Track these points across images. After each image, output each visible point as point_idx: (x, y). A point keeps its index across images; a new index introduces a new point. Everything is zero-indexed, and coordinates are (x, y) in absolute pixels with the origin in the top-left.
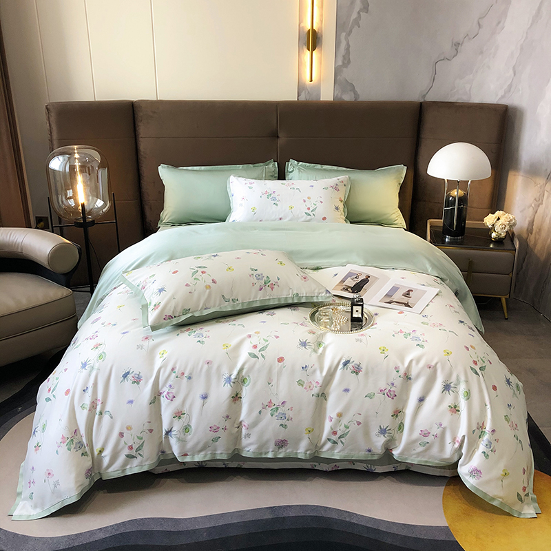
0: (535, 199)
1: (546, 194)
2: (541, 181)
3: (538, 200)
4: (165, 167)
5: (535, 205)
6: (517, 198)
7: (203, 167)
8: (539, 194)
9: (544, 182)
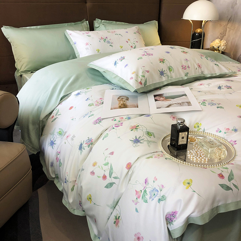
0: (221, 34)
1: (228, 29)
2: (224, 23)
3: (222, 33)
4: (8, 28)
5: (220, 37)
6: (209, 35)
7: (39, 27)
8: (223, 31)
9: (227, 23)
